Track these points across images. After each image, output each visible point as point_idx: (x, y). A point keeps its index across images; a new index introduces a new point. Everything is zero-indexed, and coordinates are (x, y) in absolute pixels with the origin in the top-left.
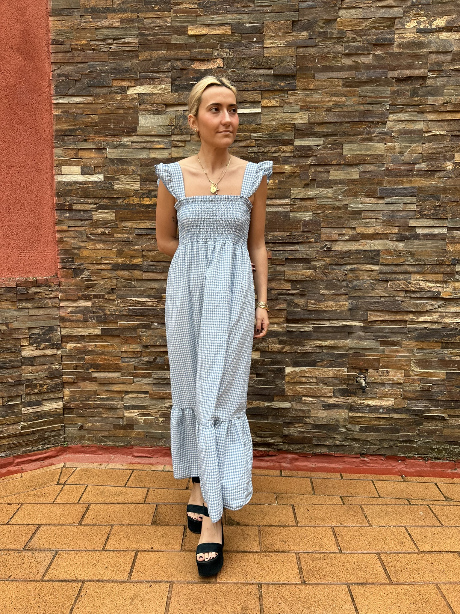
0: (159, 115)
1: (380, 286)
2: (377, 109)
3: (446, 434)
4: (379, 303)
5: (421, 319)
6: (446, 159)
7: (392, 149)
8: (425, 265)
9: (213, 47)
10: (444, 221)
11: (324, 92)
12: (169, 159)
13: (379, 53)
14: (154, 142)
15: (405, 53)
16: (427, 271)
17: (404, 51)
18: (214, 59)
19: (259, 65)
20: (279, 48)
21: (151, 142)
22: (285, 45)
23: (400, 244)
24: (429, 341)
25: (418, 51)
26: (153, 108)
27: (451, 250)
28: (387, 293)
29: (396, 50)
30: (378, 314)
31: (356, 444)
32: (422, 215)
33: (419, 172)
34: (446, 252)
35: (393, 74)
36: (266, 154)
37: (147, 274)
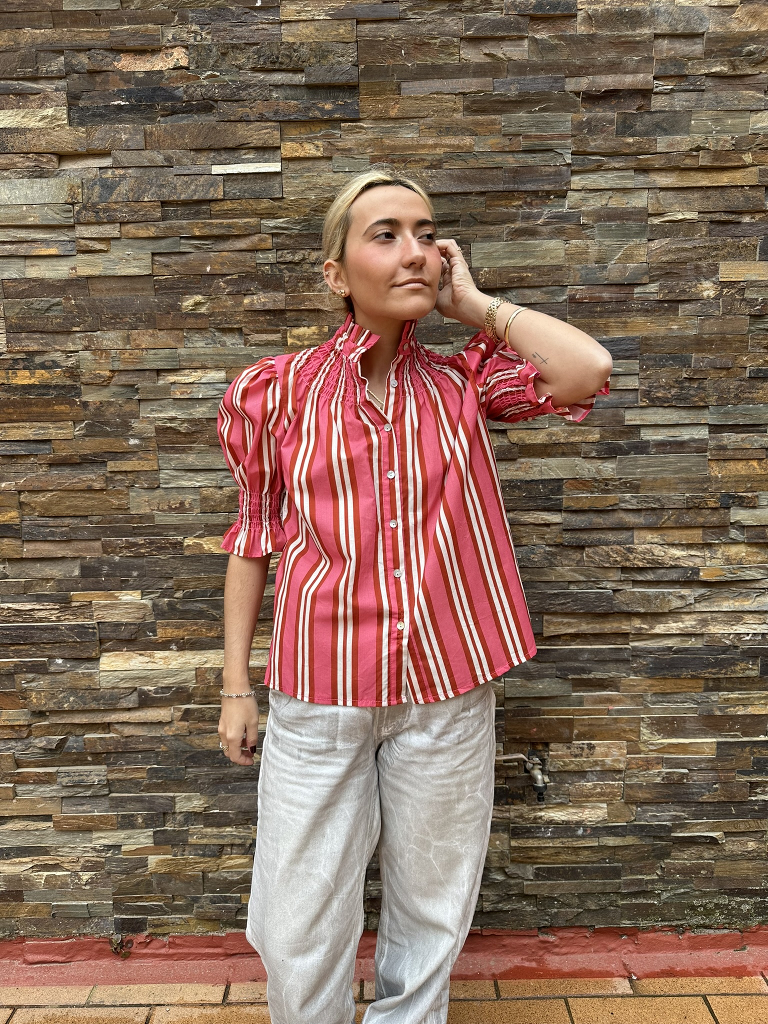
0: (44, 180)
1: (567, 557)
2: (544, 163)
3: (720, 874)
4: (565, 595)
5: (660, 629)
6: (700, 274)
7: (581, 254)
8: (663, 509)
9: (164, 21)
10: (701, 413)
11: (423, 124)
12: (72, 280)
13: (542, 35)
14: (34, 241)
15: (601, 38)
16: (670, 524)
17: (600, 32)
18: (167, 48)
19: (271, 62)
20: (316, 23)
21: (27, 242)
22: (330, 15)
23: (605, 465)
24: (678, 677)
25: (630, 33)
26: (27, 164)
27: (719, 476)
28: (581, 574)
29: (581, 29)
30: (565, 620)
31: (529, 905)
32: (652, 400)
33: (642, 304)
34: (708, 479)
35: (576, 84)
36: (298, 268)
37: (31, 546)
